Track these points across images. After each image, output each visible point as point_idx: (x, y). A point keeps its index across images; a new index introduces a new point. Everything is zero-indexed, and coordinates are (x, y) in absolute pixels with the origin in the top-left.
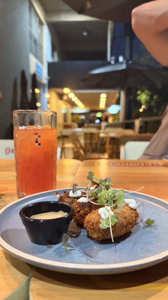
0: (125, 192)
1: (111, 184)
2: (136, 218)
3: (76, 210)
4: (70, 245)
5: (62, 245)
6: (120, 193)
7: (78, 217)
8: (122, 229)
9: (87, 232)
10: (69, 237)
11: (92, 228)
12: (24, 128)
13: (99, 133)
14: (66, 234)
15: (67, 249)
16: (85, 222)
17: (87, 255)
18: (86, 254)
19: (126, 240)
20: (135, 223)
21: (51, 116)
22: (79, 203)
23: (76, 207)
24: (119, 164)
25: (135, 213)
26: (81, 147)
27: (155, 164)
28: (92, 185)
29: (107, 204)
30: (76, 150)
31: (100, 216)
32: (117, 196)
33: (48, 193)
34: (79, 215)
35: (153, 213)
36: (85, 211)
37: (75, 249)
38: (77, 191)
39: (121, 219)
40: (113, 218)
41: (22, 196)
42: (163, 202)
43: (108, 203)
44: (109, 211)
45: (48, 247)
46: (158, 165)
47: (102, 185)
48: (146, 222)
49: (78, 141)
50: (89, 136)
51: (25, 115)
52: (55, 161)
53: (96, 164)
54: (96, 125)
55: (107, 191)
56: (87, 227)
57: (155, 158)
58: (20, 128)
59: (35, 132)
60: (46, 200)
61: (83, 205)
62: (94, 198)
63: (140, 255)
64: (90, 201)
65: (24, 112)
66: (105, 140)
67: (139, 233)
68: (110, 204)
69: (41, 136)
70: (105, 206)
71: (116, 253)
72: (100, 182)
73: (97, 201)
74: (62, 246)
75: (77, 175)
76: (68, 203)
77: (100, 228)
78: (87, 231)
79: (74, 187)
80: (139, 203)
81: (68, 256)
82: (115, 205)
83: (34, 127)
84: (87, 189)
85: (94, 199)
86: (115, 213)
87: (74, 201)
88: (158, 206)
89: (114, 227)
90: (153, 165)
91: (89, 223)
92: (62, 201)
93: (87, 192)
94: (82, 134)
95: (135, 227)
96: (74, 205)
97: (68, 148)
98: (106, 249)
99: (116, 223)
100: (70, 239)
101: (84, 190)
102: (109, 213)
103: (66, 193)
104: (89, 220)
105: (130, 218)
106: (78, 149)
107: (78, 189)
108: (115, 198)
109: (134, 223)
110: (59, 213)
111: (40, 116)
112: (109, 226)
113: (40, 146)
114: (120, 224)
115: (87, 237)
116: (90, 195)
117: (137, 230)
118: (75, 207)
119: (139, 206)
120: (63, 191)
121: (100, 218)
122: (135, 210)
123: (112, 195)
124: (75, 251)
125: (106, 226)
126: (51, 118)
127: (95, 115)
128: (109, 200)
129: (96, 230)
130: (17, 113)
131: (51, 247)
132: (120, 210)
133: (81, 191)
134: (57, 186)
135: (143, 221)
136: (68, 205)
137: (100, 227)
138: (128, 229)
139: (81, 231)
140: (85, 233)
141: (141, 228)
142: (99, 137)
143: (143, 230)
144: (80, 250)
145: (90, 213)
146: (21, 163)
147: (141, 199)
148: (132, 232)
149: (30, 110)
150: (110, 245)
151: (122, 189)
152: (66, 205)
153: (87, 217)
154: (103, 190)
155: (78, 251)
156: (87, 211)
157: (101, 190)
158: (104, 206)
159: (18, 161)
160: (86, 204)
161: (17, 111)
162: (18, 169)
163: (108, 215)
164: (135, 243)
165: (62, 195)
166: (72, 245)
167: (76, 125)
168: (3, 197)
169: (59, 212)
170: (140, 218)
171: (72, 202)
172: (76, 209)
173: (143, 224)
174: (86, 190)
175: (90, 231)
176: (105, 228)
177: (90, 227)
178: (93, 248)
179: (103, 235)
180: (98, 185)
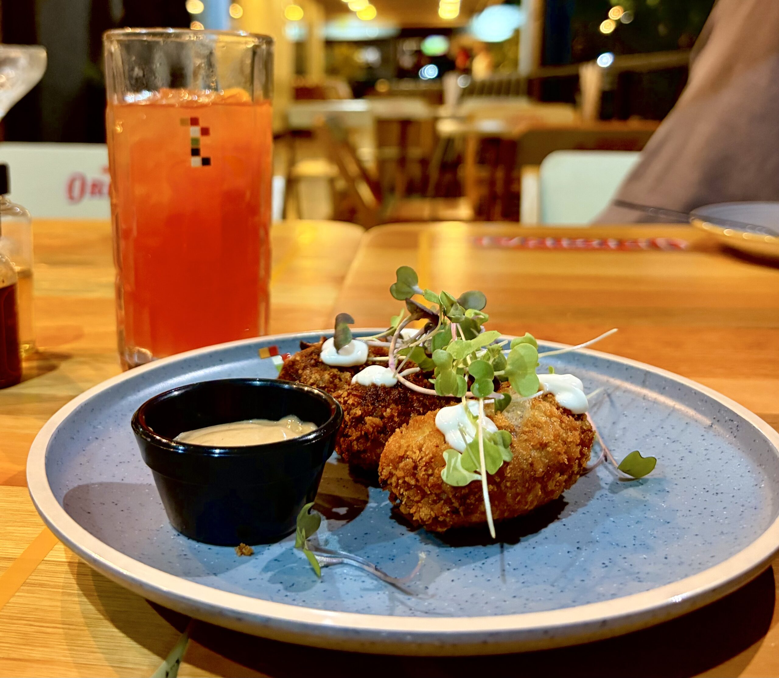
0: (542, 349)
1: (487, 316)
2: (585, 450)
3: (348, 414)
4: (326, 545)
5: (295, 547)
6: (522, 352)
7: (357, 439)
8: (529, 491)
9: (393, 498)
10: (322, 517)
11: (413, 482)
12: (149, 99)
13: (436, 119)
14: (309, 505)
15: (316, 560)
16: (382, 459)
17: (393, 585)
18: (388, 579)
19: (543, 530)
20: (580, 465)
21: (250, 54)
22: (359, 386)
23: (350, 402)
24: (515, 241)
25: (581, 428)
26: (365, 175)
27: (661, 242)
28: (410, 320)
29: (469, 394)
30: (341, 184)
31: (444, 436)
32: (508, 362)
33: (237, 348)
34: (359, 433)
35: (652, 431)
36: (382, 417)
37: (346, 561)
38: (353, 341)
39: (525, 449)
40: (492, 443)
41: (136, 360)
42: (690, 389)
43: (476, 386)
44: (476, 418)
45: (243, 554)
46: (674, 247)
47: (450, 318)
48: (624, 467)
49: (352, 150)
50: (395, 131)
51: (149, 47)
52: (266, 226)
53: (423, 241)
54: (423, 87)
55: (469, 341)
56: (394, 480)
57: (662, 216)
58: (131, 98)
59: (189, 114)
60: (230, 375)
61: (378, 396)
62: (418, 369)
63: (601, 589)
64: (402, 380)
65: (145, 38)
66: (458, 146)
67: (594, 505)
68: (480, 390)
69: (211, 131)
70: (464, 400)
71: (504, 581)
72: (441, 306)
73: (432, 381)
74: (296, 551)
75: (349, 280)
76: (319, 387)
77: (443, 482)
78: (392, 493)
79: (341, 326)
80: (594, 394)
81: (319, 586)
82: (502, 397)
83: (185, 95)
84: (392, 334)
85: (417, 375)
86: (499, 428)
87: (340, 380)
88: (670, 402)
89: (498, 480)
90: (653, 246)
91: (401, 465)
92: (295, 380)
93: (391, 345)
94: (368, 125)
95: (581, 482)
96: (339, 397)
97: (313, 179)
98: (465, 564)
99: (506, 463)
100: (324, 523)
101: (379, 339)
102: (477, 426)
103: (309, 350)
104: (401, 453)
105: (562, 449)
106: (351, 181)
107: (356, 336)
108: (503, 369)
109: (576, 469)
110: (285, 426)
111: (207, 52)
112: (476, 477)
113: (207, 168)
114: (522, 469)
115: (391, 518)
116: (404, 357)
117: (589, 496)
118: (345, 402)
119: (596, 404)
120: (298, 343)
121: (444, 446)
122: (580, 417)
123: (489, 359)
124: (346, 570)
125: (465, 478)
126: (248, 61)
127: (420, 47)
128: (476, 377)
129: (426, 489)
130: (119, 42)
131: (252, 554)
132: (521, 417)
133: (366, 342)
134: (273, 323)
135: (611, 463)
136: (318, 395)
137: (444, 478)
138: (553, 492)
139: (368, 496)
140: (383, 504)
141: (601, 488)
142: (436, 136)
143: (610, 495)
144: (366, 568)
145: (405, 425)
146: (135, 233)
147: (604, 378)
148: (567, 504)
149: (171, 31)
150: (480, 550)
151: (528, 335)
152: (312, 393)
153: (391, 439)
154: (456, 339)
155: (357, 568)
156: (391, 417)
157: (445, 341)
158: (459, 400)
159: (123, 226)
160: (387, 390)
161: (119, 35)
162: (121, 255)
163: (473, 434)
164: (578, 545)
165: (291, 357)
166: (334, 545)
167: (343, 88)
168: (64, 366)
169: (283, 421)
170: (597, 448)
171: (331, 382)
172: (349, 410)
173: (611, 472)
174: (385, 339)
175: (402, 494)
176: (462, 484)
177: (404, 477)
178: (417, 559)
179: (454, 511)
180: (434, 319)
